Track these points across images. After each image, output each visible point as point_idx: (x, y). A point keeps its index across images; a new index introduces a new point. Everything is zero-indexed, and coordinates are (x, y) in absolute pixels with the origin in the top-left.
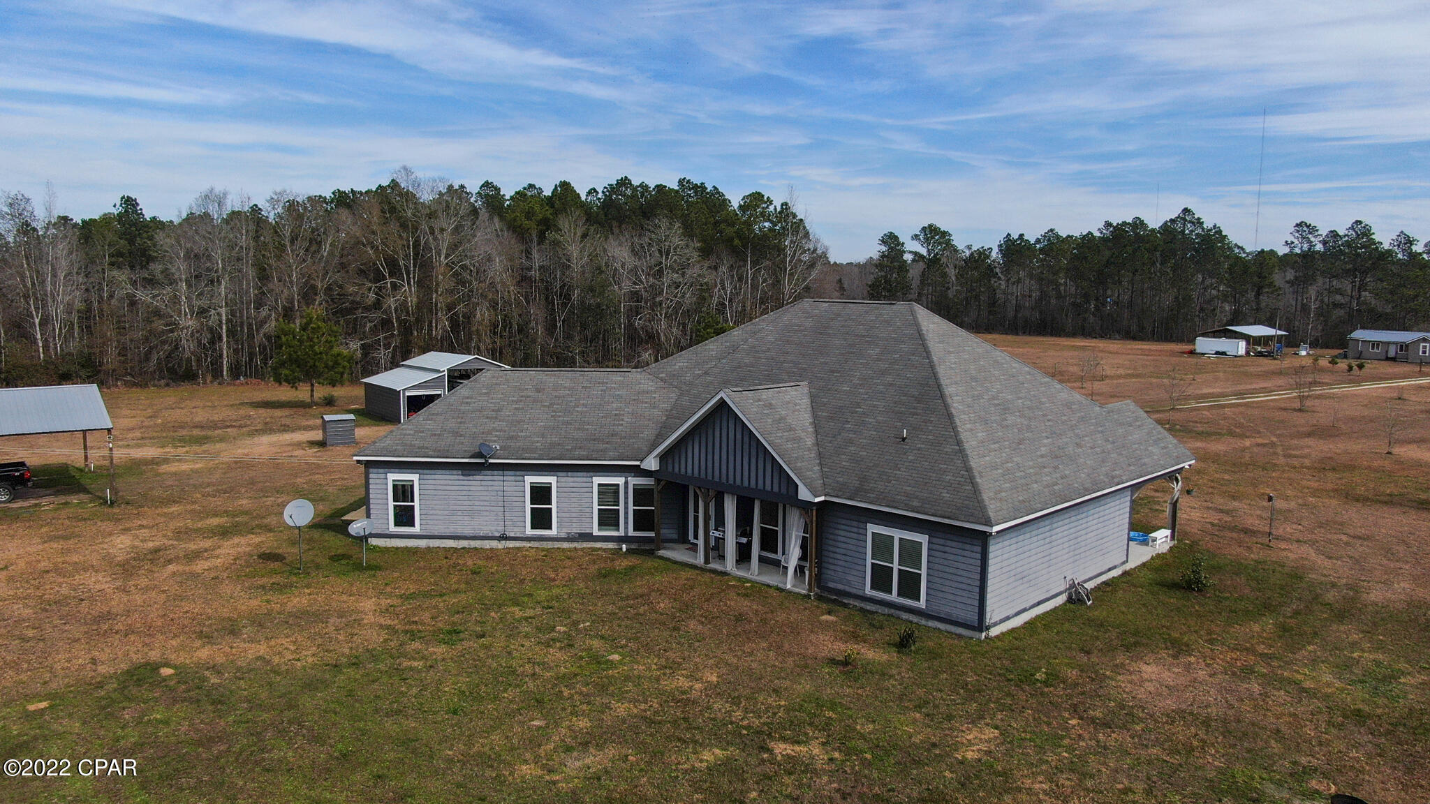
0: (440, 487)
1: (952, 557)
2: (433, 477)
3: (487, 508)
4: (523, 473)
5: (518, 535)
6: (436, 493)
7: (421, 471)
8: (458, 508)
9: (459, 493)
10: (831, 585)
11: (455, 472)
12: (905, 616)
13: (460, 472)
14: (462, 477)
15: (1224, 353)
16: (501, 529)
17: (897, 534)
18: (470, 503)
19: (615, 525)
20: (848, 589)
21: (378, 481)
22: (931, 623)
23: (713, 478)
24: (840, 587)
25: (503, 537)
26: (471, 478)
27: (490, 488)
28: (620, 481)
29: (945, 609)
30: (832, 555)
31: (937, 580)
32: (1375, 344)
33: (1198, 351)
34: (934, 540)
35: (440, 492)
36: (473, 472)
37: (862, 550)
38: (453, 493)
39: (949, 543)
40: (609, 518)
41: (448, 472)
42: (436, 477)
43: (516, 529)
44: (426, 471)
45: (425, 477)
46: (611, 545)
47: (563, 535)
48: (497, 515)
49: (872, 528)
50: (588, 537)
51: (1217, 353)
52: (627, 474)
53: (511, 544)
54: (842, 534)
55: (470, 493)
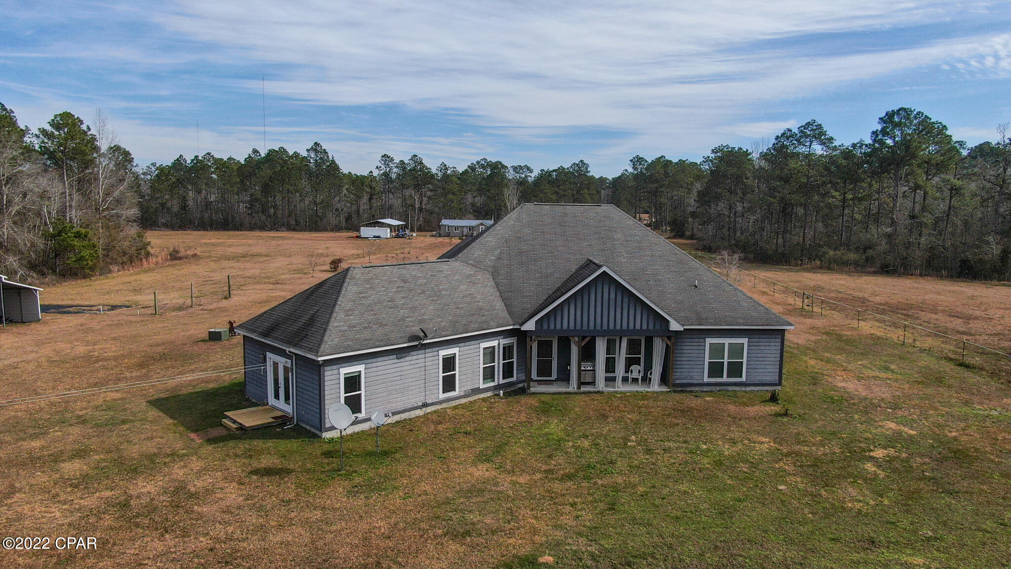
0: (382, 372)
1: (762, 348)
2: (375, 365)
3: (414, 383)
4: (437, 349)
5: (434, 401)
6: (377, 378)
7: (366, 361)
8: (394, 388)
9: (394, 375)
10: (678, 382)
11: (392, 357)
12: (730, 388)
13: (395, 356)
14: (396, 361)
15: (379, 237)
16: (422, 398)
17: (727, 341)
18: (402, 382)
19: (491, 378)
20: (690, 381)
21: (332, 377)
22: (748, 389)
23: (588, 327)
24: (686, 381)
25: (425, 405)
26: (403, 360)
27: (416, 366)
28: (494, 343)
29: (758, 378)
30: (678, 363)
31: (753, 363)
32: (456, 228)
33: (362, 236)
34: (752, 340)
35: (382, 377)
36: (404, 355)
37: (702, 355)
38: (390, 376)
39: (761, 340)
40: (489, 374)
41: (386, 358)
42: (378, 364)
43: (433, 396)
44: (370, 361)
45: (370, 365)
46: (489, 394)
47: (462, 394)
48: (420, 388)
49: (709, 341)
50: (477, 391)
51: (374, 237)
52: (499, 337)
53: (429, 409)
54: (688, 349)
55: (403, 373)
